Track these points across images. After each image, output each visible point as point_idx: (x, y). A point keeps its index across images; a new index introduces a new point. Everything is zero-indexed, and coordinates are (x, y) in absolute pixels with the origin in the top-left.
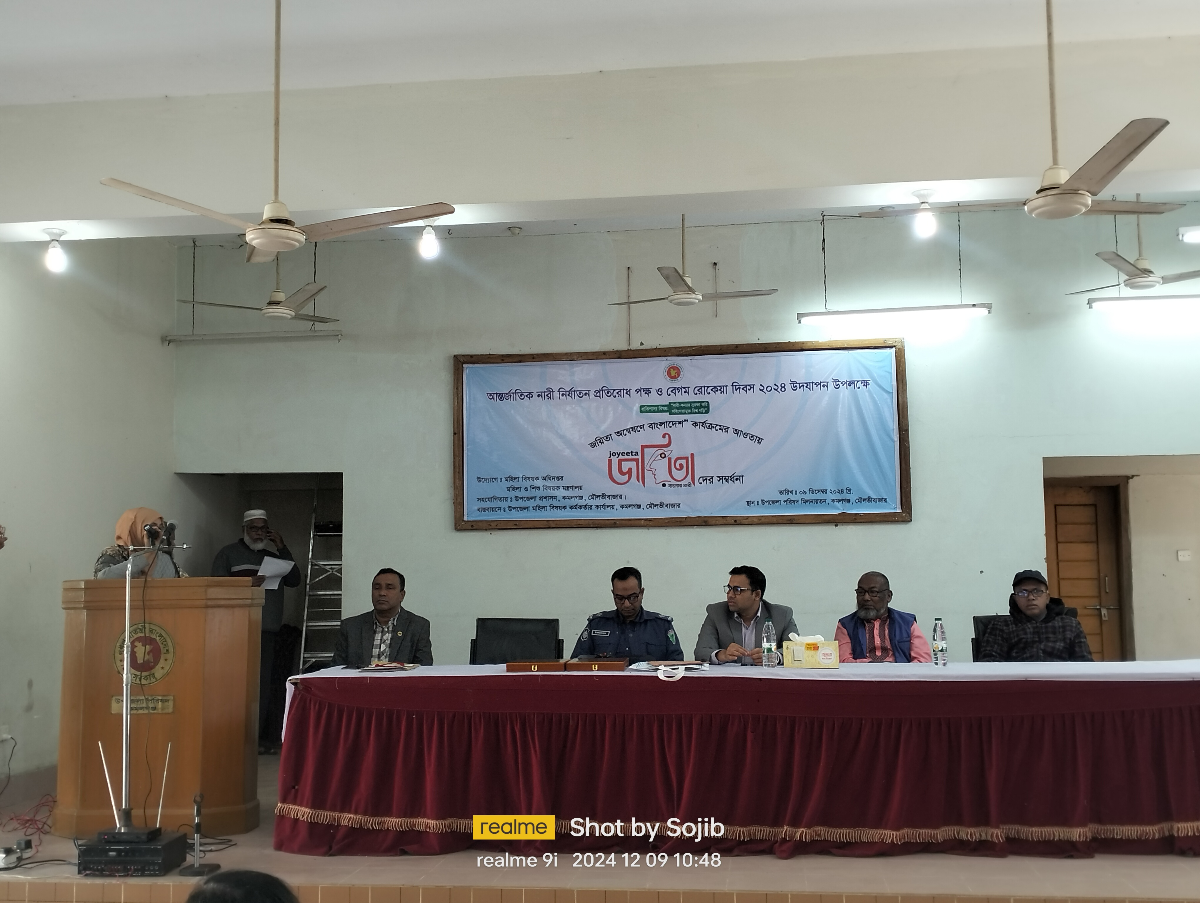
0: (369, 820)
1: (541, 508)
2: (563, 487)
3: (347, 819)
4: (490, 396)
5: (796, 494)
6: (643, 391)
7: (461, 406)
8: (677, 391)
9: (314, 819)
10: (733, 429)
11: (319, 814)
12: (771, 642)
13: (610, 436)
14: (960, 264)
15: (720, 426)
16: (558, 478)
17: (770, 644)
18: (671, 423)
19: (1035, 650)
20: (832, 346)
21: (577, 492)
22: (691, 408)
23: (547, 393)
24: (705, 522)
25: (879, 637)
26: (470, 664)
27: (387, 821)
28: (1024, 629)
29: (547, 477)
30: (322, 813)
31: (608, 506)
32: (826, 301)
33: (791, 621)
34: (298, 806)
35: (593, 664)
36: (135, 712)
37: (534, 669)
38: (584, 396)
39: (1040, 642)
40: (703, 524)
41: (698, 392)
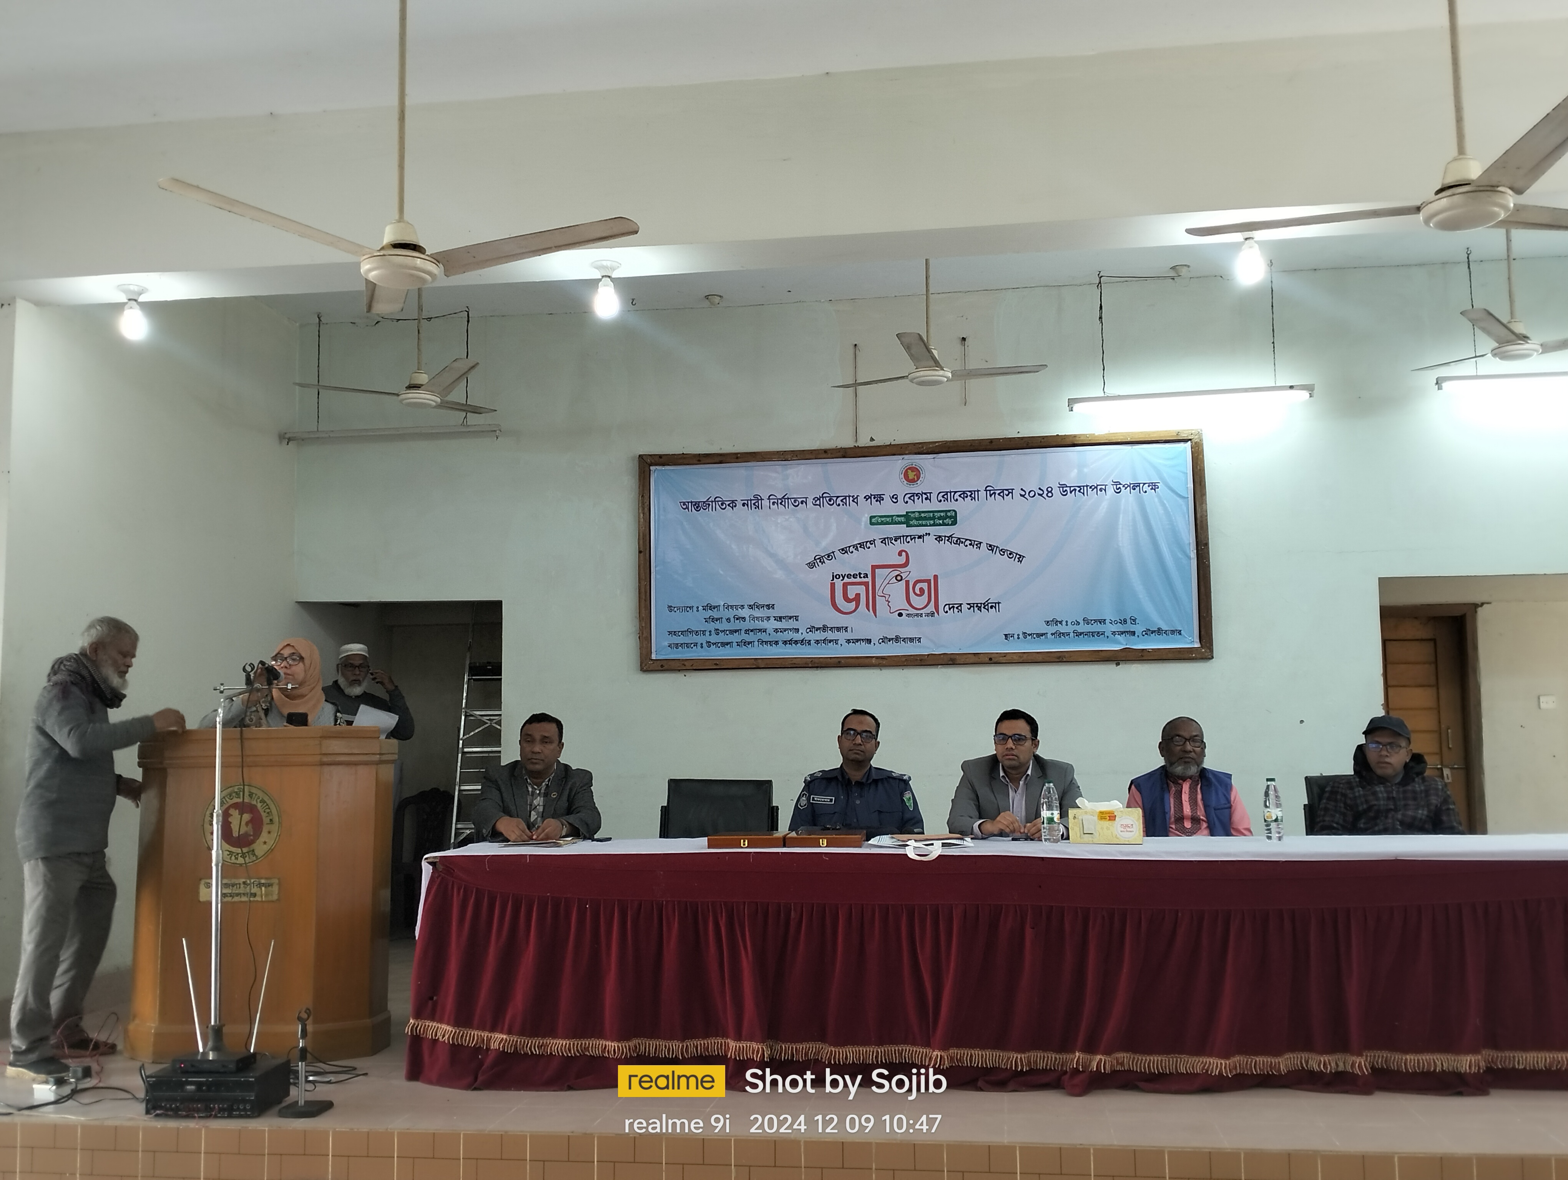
0: (526, 1043)
1: (747, 643)
2: (774, 617)
3: (498, 1040)
4: (684, 505)
5: (1067, 625)
6: (874, 498)
7: (648, 518)
8: (916, 498)
9: (457, 1040)
10: (987, 544)
11: (464, 1033)
12: (1052, 810)
13: (832, 554)
14: (1274, 336)
15: (970, 540)
16: (768, 607)
17: (1051, 812)
18: (909, 537)
19: (1390, 821)
20: (1112, 440)
21: (792, 624)
22: (933, 518)
23: (754, 501)
24: (951, 660)
25: (1188, 803)
26: (660, 837)
27: (550, 1043)
28: (1374, 793)
29: (754, 605)
30: (467, 1033)
31: (830, 641)
32: (1104, 383)
33: (1073, 781)
34: (437, 1022)
35: (821, 838)
36: (229, 899)
37: (744, 845)
38: (800, 504)
39: (1396, 810)
40: (950, 663)
41: (943, 499)
